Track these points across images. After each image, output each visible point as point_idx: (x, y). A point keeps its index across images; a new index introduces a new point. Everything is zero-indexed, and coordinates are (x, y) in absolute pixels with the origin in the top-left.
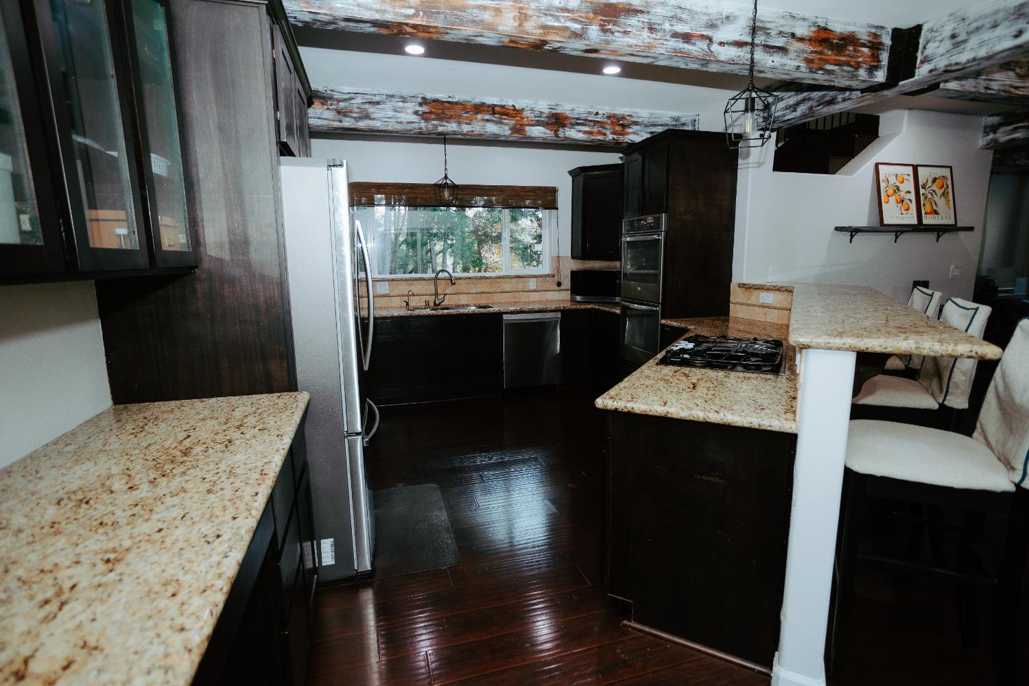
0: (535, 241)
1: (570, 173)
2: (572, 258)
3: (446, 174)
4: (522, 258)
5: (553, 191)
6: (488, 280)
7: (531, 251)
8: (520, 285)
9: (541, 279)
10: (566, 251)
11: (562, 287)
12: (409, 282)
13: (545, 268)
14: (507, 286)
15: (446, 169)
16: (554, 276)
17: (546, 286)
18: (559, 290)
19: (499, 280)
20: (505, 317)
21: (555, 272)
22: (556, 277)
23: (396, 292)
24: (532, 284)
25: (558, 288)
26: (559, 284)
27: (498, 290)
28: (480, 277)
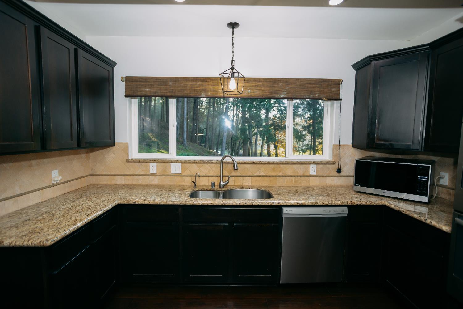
0: (303, 129)
1: (354, 66)
2: (353, 146)
3: (233, 66)
4: (296, 137)
5: (337, 83)
6: (271, 166)
7: (301, 134)
8: (300, 170)
9: (321, 166)
10: (347, 139)
11: (342, 174)
12: (199, 165)
13: (326, 155)
14: (289, 170)
15: (233, 60)
16: (334, 163)
17: (326, 173)
18: (338, 176)
19: (281, 166)
20: (285, 210)
21: (336, 159)
22: (337, 164)
23: (187, 172)
24: (313, 170)
25: (338, 174)
26: (339, 171)
27: (280, 174)
28: (263, 161)
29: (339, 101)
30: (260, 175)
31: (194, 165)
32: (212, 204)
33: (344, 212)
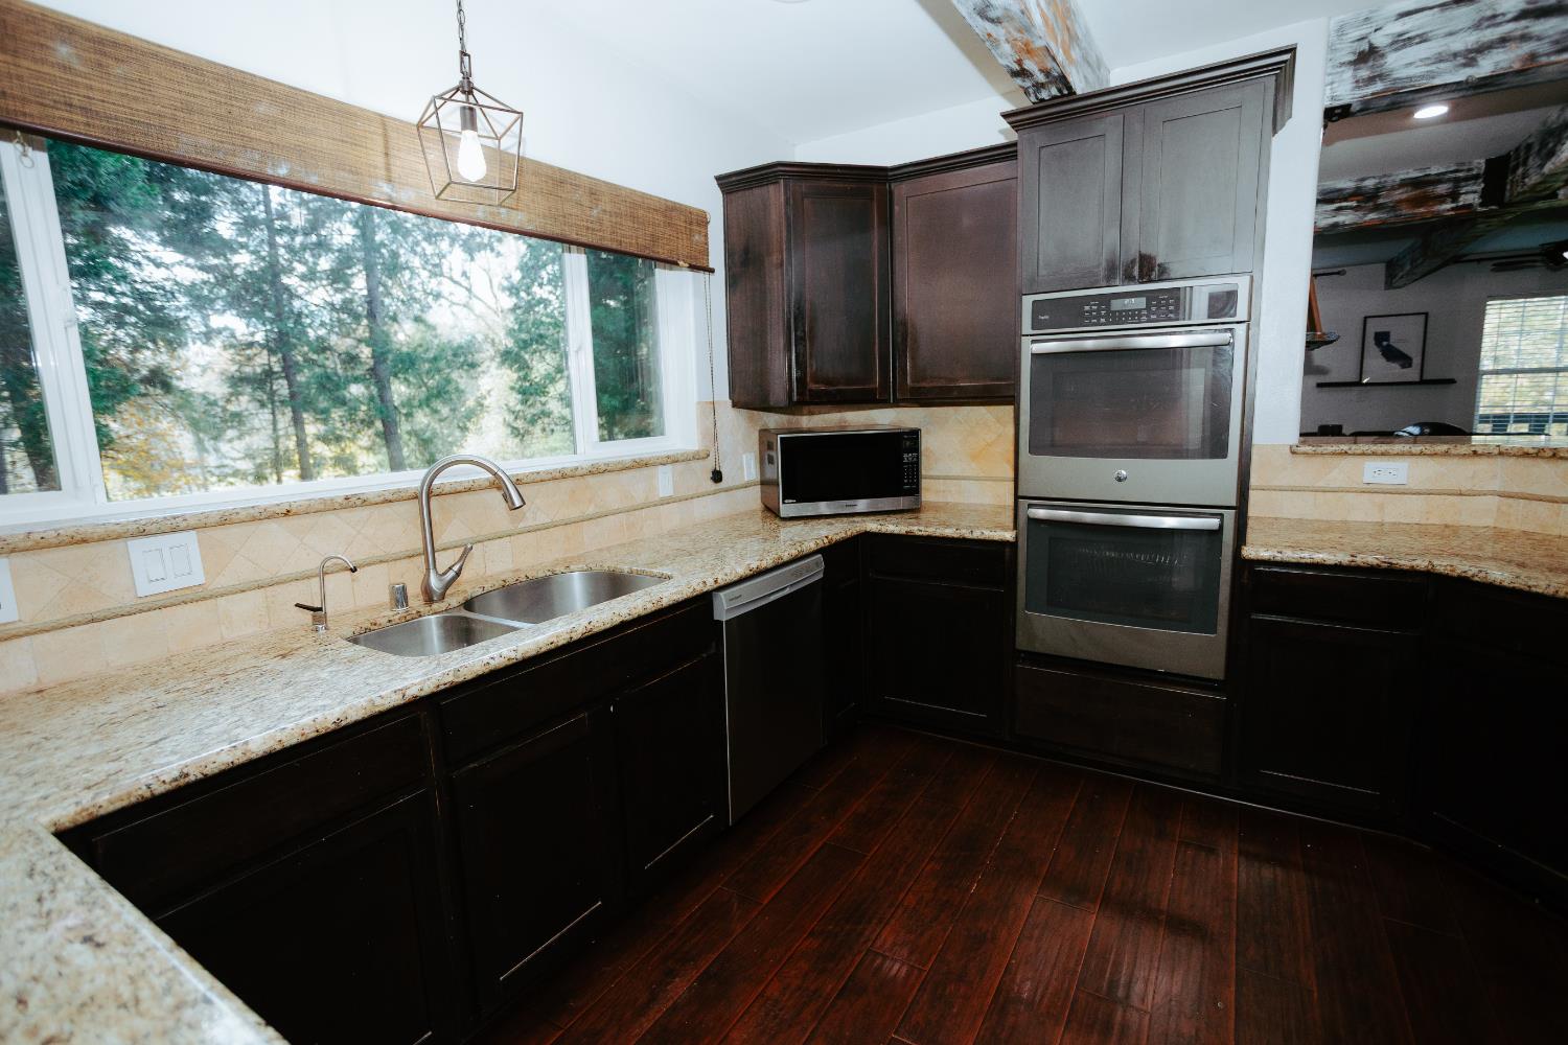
1: (721, 182)
3: (466, 75)
6: (564, 484)
8: (637, 486)
9: (680, 468)
11: (726, 483)
14: (611, 492)
16: (707, 456)
18: (714, 490)
21: (710, 443)
22: (711, 458)
23: (236, 572)
24: (665, 482)
25: (716, 487)
26: (717, 476)
27: (591, 510)
28: (548, 473)
29: (707, 275)
30: (538, 523)
31: (272, 525)
32: (553, 646)
33: (815, 571)
